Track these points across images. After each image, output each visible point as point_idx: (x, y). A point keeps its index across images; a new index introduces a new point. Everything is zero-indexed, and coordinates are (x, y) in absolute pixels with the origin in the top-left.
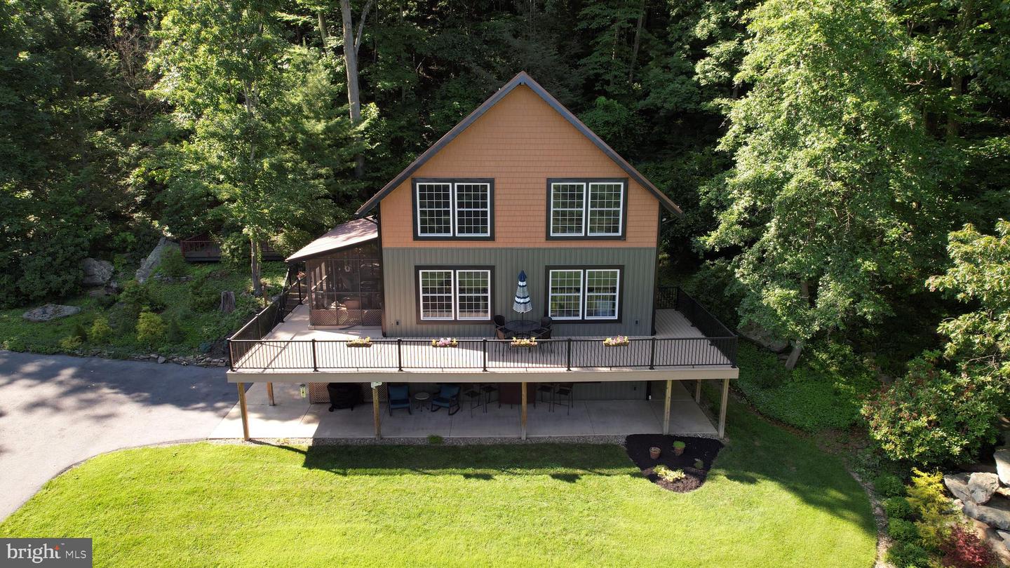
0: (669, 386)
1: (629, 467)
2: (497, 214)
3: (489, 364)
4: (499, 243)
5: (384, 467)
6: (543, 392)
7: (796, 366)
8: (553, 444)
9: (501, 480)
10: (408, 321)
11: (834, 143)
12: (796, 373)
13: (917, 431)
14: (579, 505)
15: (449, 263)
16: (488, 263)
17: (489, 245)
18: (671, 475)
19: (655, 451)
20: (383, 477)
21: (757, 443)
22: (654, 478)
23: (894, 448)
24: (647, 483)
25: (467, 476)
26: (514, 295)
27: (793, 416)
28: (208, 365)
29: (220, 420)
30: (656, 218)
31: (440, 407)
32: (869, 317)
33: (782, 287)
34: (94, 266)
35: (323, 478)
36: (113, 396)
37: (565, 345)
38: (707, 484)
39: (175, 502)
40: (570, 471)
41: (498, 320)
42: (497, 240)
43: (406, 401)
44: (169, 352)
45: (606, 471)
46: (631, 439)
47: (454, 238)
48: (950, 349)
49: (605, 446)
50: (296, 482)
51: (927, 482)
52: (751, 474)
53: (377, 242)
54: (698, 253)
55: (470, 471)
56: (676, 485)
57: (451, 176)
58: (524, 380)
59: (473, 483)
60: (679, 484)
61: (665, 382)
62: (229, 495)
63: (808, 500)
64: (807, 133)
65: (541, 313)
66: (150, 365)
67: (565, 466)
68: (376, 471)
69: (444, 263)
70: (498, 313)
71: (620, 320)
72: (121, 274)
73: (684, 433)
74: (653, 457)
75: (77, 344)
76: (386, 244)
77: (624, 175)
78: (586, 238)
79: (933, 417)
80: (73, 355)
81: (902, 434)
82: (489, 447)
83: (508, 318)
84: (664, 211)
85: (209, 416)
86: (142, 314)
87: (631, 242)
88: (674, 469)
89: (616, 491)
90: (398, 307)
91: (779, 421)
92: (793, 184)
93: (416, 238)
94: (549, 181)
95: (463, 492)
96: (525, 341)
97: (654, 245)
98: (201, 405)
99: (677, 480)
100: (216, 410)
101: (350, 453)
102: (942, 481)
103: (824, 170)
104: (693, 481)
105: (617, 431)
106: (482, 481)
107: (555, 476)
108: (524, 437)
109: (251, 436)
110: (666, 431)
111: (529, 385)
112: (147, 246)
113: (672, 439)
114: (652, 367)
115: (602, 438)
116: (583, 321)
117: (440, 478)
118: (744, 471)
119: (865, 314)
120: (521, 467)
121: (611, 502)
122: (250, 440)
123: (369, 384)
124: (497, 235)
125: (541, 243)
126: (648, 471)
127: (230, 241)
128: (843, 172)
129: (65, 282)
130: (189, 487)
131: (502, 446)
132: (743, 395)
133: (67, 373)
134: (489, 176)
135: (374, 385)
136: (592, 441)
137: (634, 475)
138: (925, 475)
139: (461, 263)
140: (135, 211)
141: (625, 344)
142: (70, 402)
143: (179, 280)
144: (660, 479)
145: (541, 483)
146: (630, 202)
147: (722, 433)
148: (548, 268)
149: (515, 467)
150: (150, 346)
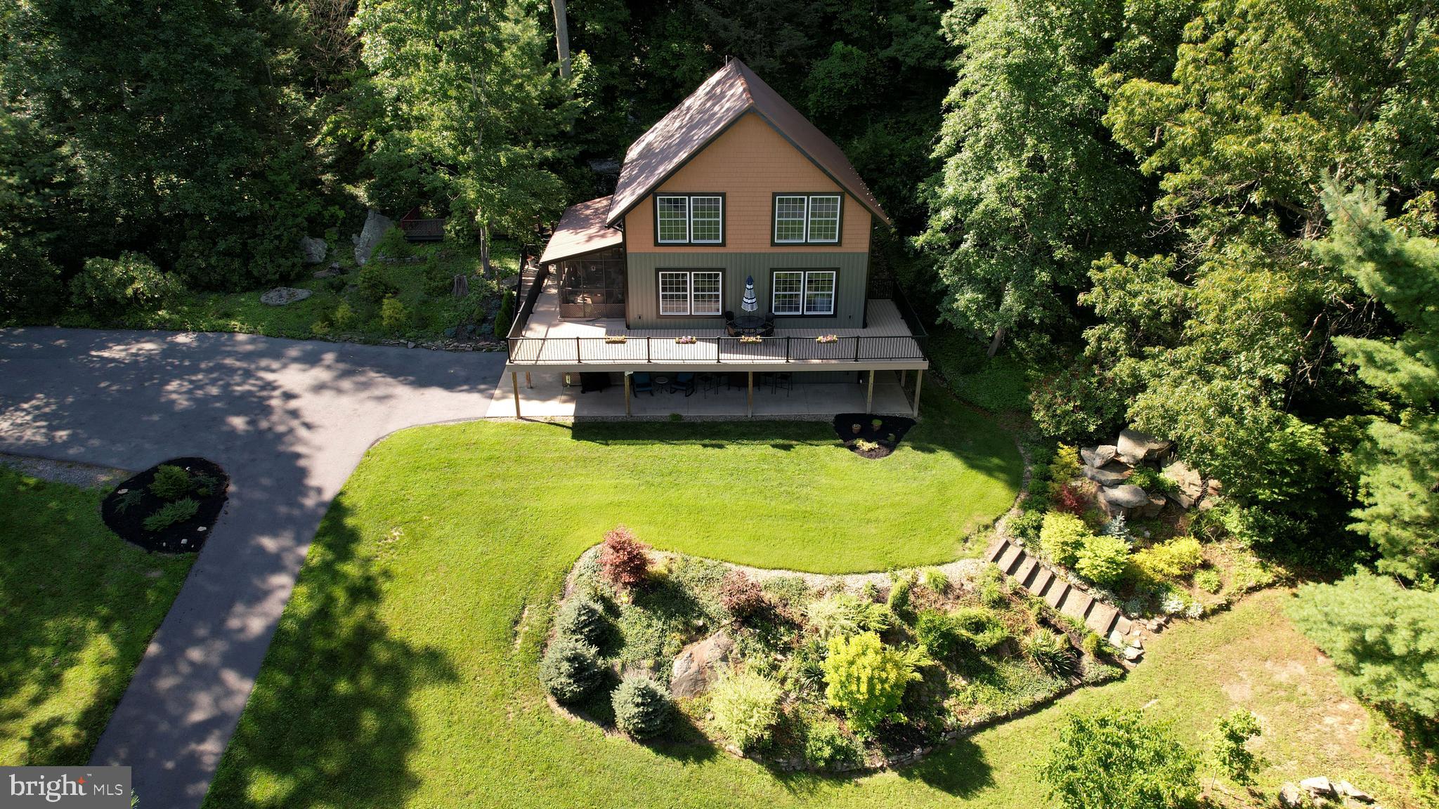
0: (872, 375)
1: (835, 439)
2: (728, 223)
3: (722, 356)
4: (731, 248)
5: (638, 439)
6: (765, 379)
7: (996, 354)
8: (774, 422)
9: (732, 449)
10: (649, 314)
11: (1017, 174)
12: (993, 362)
13: (1066, 413)
14: (792, 467)
15: (686, 266)
16: (719, 266)
17: (721, 250)
18: (866, 446)
19: (856, 427)
20: (638, 447)
21: (946, 422)
22: (853, 448)
23: (1047, 427)
24: (847, 452)
25: (705, 446)
26: (742, 296)
27: (983, 399)
28: (456, 350)
29: (488, 401)
30: (869, 227)
31: (676, 390)
32: (1037, 321)
33: (973, 291)
34: (311, 245)
35: (588, 447)
36: (380, 379)
37: (785, 342)
38: (895, 453)
39: (478, 465)
40: (786, 442)
41: (728, 315)
42: (728, 246)
43: (648, 385)
44: (417, 338)
45: (816, 442)
46: (839, 418)
47: (690, 244)
48: (1088, 351)
49: (817, 423)
50: (569, 450)
51: (1066, 452)
52: (933, 446)
53: (623, 245)
54: (909, 252)
55: (707, 442)
56: (871, 454)
57: (688, 191)
58: (750, 370)
59: (710, 451)
60: (873, 453)
61: (868, 372)
62: (518, 460)
63: (972, 464)
64: (999, 159)
65: (766, 309)
66: (401, 350)
67: (784, 438)
68: (632, 442)
69: (681, 266)
70: (728, 309)
71: (835, 315)
72: (336, 251)
73: (884, 412)
74: (855, 432)
75: (327, 330)
76: (630, 249)
77: (840, 190)
78: (806, 244)
79: (1078, 403)
80: (326, 340)
81: (1054, 416)
82: (721, 423)
83: (737, 314)
84: (875, 221)
85: (475, 397)
86: (386, 301)
87: (846, 248)
88: (870, 442)
89: (822, 457)
90: (640, 302)
91: (970, 403)
92: (981, 207)
93: (656, 244)
94: (774, 195)
95: (702, 457)
96: (752, 339)
97: (867, 250)
98: (465, 387)
99: (871, 450)
100: (480, 391)
101: (607, 428)
102: (1079, 453)
103: (1007, 198)
104: (884, 450)
105: (828, 411)
106: (717, 450)
107: (773, 446)
108: (750, 416)
109: (522, 415)
110: (868, 411)
111: (754, 373)
112: (356, 220)
113: (872, 417)
114: (856, 359)
115: (815, 416)
116: (803, 316)
117: (684, 447)
118: (925, 444)
119: (1034, 318)
120: (748, 439)
121: (817, 465)
122: (521, 418)
123: (623, 373)
124: (727, 242)
125: (766, 248)
126: (849, 443)
127: (454, 222)
128: (1022, 201)
129: (294, 265)
130: (485, 455)
131: (732, 422)
132: (945, 380)
133: (329, 357)
134: (721, 191)
135: (627, 374)
136: (806, 419)
137: (837, 445)
138: (1066, 447)
139: (696, 266)
140: (323, 173)
141: (834, 342)
142: (346, 384)
143: (404, 262)
144: (858, 448)
145: (763, 451)
146: (846, 214)
147: (916, 413)
148: (772, 270)
149: (743, 439)
150: (396, 331)
